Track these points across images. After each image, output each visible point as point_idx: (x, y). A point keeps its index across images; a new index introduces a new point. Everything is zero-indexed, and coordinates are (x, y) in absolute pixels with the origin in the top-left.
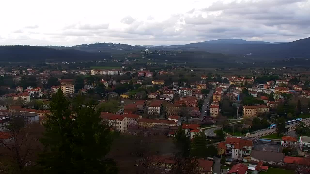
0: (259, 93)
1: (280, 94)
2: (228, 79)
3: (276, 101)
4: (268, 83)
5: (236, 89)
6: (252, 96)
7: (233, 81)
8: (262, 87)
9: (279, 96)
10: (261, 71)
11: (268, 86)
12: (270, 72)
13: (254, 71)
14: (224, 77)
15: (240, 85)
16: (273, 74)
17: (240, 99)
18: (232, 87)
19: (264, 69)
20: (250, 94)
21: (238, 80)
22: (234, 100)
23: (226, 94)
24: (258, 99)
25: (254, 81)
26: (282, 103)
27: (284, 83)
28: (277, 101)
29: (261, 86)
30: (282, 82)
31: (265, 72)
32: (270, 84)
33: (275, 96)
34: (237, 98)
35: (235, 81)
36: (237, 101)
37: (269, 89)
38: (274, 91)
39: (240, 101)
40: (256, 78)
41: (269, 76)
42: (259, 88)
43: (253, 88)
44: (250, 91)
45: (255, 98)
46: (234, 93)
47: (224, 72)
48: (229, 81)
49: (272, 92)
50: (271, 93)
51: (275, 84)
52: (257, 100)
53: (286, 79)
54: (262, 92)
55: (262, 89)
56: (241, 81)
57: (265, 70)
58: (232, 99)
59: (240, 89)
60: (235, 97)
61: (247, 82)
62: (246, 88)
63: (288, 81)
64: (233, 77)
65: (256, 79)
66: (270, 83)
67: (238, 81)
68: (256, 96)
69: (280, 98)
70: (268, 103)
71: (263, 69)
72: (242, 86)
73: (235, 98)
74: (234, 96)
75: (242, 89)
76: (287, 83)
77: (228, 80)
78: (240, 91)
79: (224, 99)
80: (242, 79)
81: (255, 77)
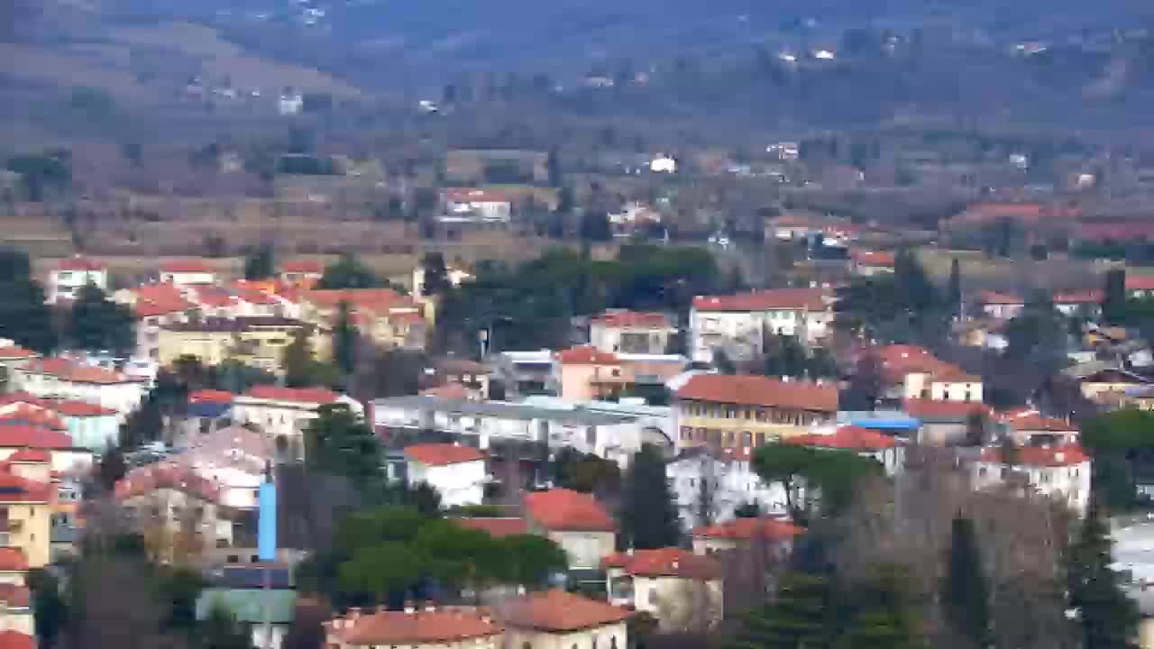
0: (499, 455)
1: (742, 458)
2: (124, 297)
3: (699, 547)
4: (606, 337)
5: (227, 423)
6: (427, 496)
7: (195, 325)
8: (535, 388)
9: (741, 483)
10: (517, 190)
11: (606, 372)
12: (619, 204)
13: (426, 201)
14: (77, 279)
15: (269, 359)
16: (656, 230)
17: (285, 539)
18: (183, 391)
19: (552, 164)
20: (401, 469)
21: (247, 309)
22: (224, 554)
23: (111, 487)
24: (497, 529)
25: (441, 315)
26: (769, 563)
27: (784, 323)
28: (715, 546)
29: (526, 377)
30: (759, 324)
31: (566, 202)
32: (628, 343)
33: (683, 480)
34: (246, 522)
35: (218, 325)
36: (255, 559)
37: (614, 399)
38: (671, 421)
39: (292, 558)
40: (456, 277)
41: (602, 253)
42: (497, 392)
43: (428, 394)
44: (404, 438)
45: (456, 510)
46: (206, 469)
47: (70, 217)
48: (144, 328)
49: (657, 440)
50: (646, 446)
51: (679, 344)
52: (480, 532)
53: (802, 283)
54: (543, 447)
55: (535, 401)
56: (280, 321)
57: (554, 180)
58: (191, 540)
59: (275, 413)
60: (224, 513)
61: (362, 329)
62: (344, 399)
63: (830, 300)
64: (181, 279)
65: (463, 284)
66: (625, 336)
67: (242, 324)
68: (476, 497)
69: (749, 511)
70: (615, 573)
71: (541, 172)
72: (299, 374)
73: (225, 530)
74: (212, 498)
75: (307, 411)
76: (816, 327)
77: (126, 317)
78: (282, 441)
79: (86, 543)
80: (292, 294)
81: (443, 271)
